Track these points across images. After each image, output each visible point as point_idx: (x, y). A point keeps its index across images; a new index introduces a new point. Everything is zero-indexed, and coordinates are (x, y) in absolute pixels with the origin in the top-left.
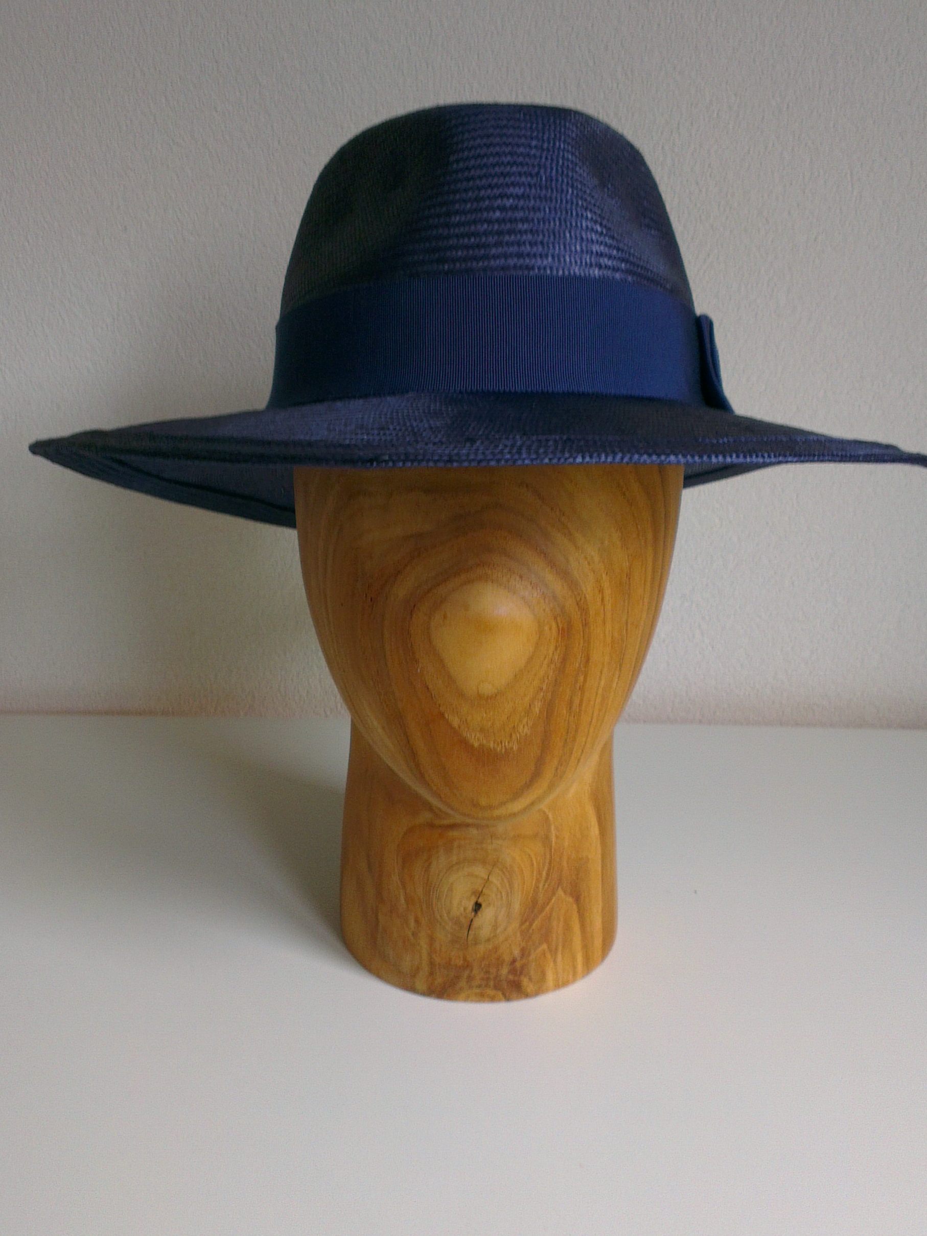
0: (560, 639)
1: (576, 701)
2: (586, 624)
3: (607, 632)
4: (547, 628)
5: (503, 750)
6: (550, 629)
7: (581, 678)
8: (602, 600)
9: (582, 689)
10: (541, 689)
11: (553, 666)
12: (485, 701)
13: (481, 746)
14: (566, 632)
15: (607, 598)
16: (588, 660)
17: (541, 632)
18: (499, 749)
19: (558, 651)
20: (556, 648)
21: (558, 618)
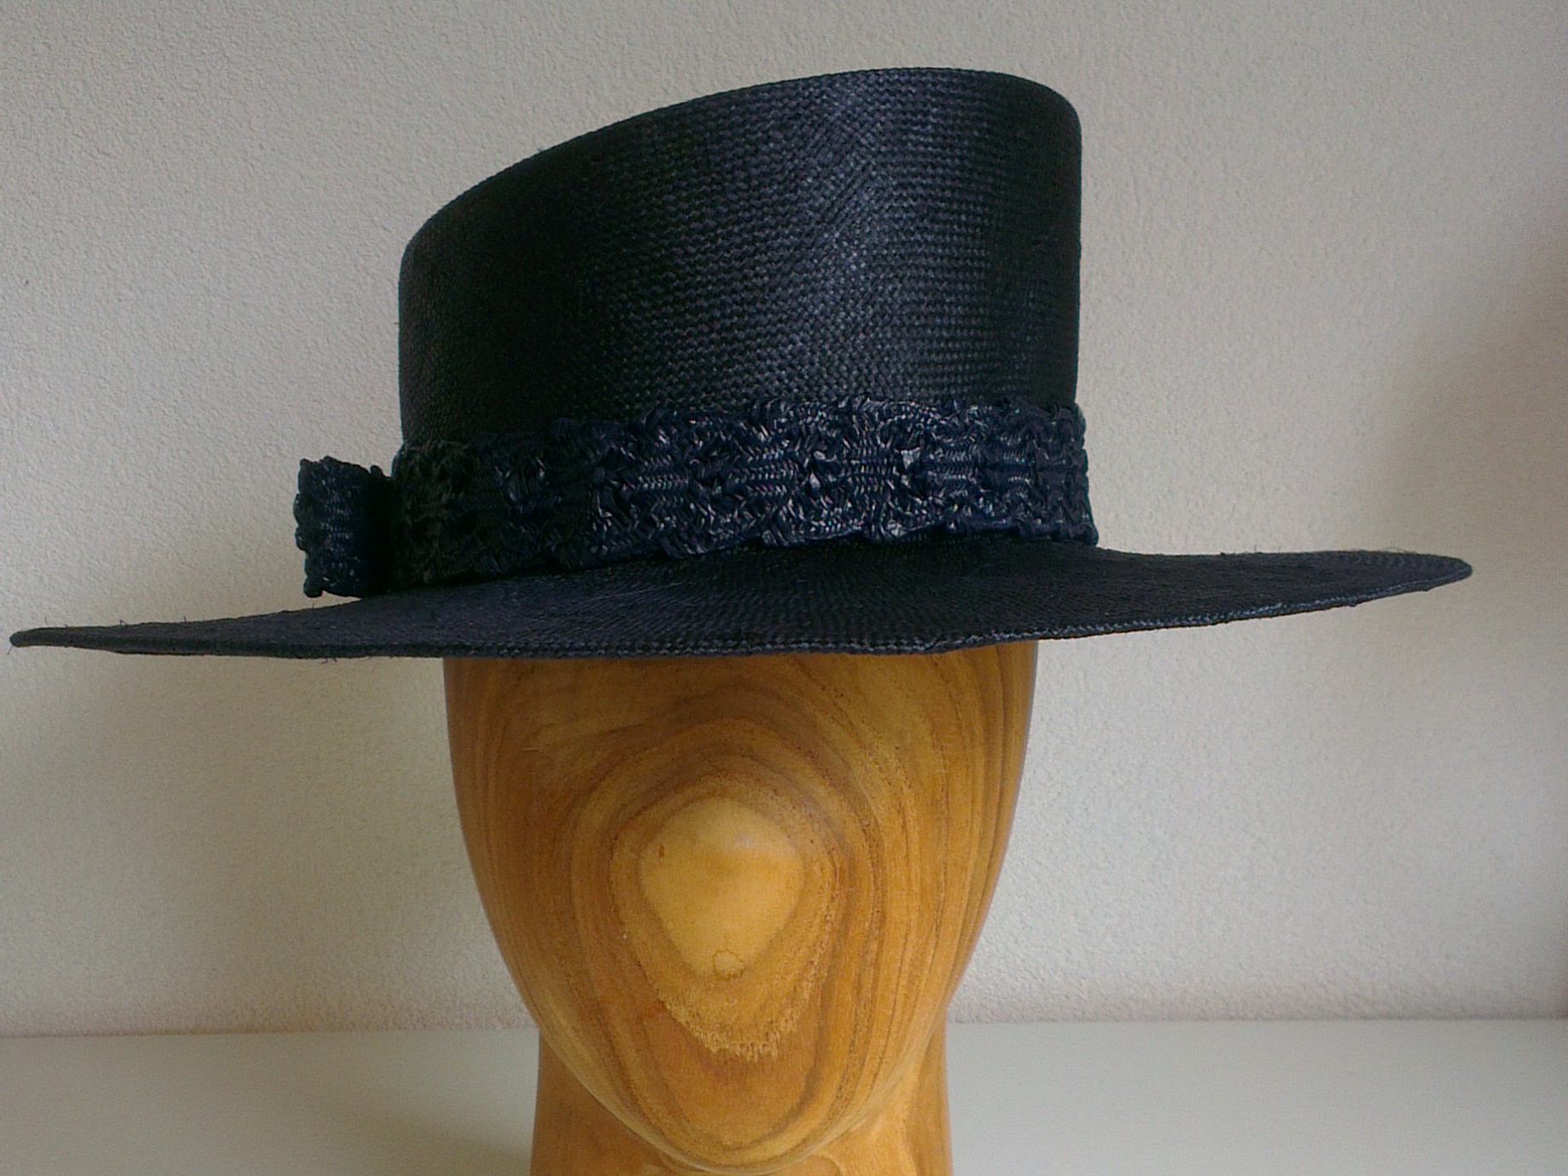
0: (838, 884)
1: (868, 984)
2: (877, 863)
3: (913, 877)
4: (816, 868)
5: (756, 1057)
6: (822, 869)
7: (874, 946)
8: (904, 826)
9: (876, 965)
10: (812, 963)
11: (828, 928)
12: (724, 980)
13: (722, 1051)
14: (846, 875)
15: (912, 823)
16: (883, 919)
17: (807, 874)
18: (748, 1058)
19: (836, 903)
20: (833, 899)
21: (834, 852)
